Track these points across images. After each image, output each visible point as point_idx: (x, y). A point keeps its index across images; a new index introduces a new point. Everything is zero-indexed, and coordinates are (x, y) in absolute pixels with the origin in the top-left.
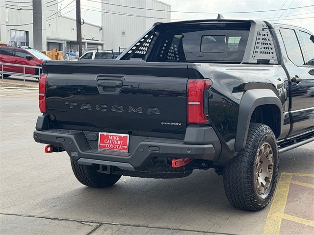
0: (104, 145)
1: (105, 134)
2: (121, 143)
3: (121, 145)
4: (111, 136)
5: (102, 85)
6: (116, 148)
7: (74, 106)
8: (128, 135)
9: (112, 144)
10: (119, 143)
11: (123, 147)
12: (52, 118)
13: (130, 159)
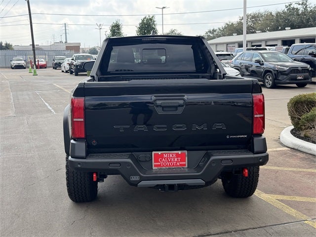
0: (159, 163)
1: (160, 153)
2: (178, 160)
3: (179, 162)
4: (165, 154)
5: (162, 105)
6: (173, 166)
7: (124, 129)
8: (186, 152)
9: (169, 161)
10: (176, 160)
11: (180, 163)
12: (94, 143)
13: (201, 174)
